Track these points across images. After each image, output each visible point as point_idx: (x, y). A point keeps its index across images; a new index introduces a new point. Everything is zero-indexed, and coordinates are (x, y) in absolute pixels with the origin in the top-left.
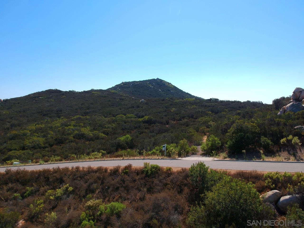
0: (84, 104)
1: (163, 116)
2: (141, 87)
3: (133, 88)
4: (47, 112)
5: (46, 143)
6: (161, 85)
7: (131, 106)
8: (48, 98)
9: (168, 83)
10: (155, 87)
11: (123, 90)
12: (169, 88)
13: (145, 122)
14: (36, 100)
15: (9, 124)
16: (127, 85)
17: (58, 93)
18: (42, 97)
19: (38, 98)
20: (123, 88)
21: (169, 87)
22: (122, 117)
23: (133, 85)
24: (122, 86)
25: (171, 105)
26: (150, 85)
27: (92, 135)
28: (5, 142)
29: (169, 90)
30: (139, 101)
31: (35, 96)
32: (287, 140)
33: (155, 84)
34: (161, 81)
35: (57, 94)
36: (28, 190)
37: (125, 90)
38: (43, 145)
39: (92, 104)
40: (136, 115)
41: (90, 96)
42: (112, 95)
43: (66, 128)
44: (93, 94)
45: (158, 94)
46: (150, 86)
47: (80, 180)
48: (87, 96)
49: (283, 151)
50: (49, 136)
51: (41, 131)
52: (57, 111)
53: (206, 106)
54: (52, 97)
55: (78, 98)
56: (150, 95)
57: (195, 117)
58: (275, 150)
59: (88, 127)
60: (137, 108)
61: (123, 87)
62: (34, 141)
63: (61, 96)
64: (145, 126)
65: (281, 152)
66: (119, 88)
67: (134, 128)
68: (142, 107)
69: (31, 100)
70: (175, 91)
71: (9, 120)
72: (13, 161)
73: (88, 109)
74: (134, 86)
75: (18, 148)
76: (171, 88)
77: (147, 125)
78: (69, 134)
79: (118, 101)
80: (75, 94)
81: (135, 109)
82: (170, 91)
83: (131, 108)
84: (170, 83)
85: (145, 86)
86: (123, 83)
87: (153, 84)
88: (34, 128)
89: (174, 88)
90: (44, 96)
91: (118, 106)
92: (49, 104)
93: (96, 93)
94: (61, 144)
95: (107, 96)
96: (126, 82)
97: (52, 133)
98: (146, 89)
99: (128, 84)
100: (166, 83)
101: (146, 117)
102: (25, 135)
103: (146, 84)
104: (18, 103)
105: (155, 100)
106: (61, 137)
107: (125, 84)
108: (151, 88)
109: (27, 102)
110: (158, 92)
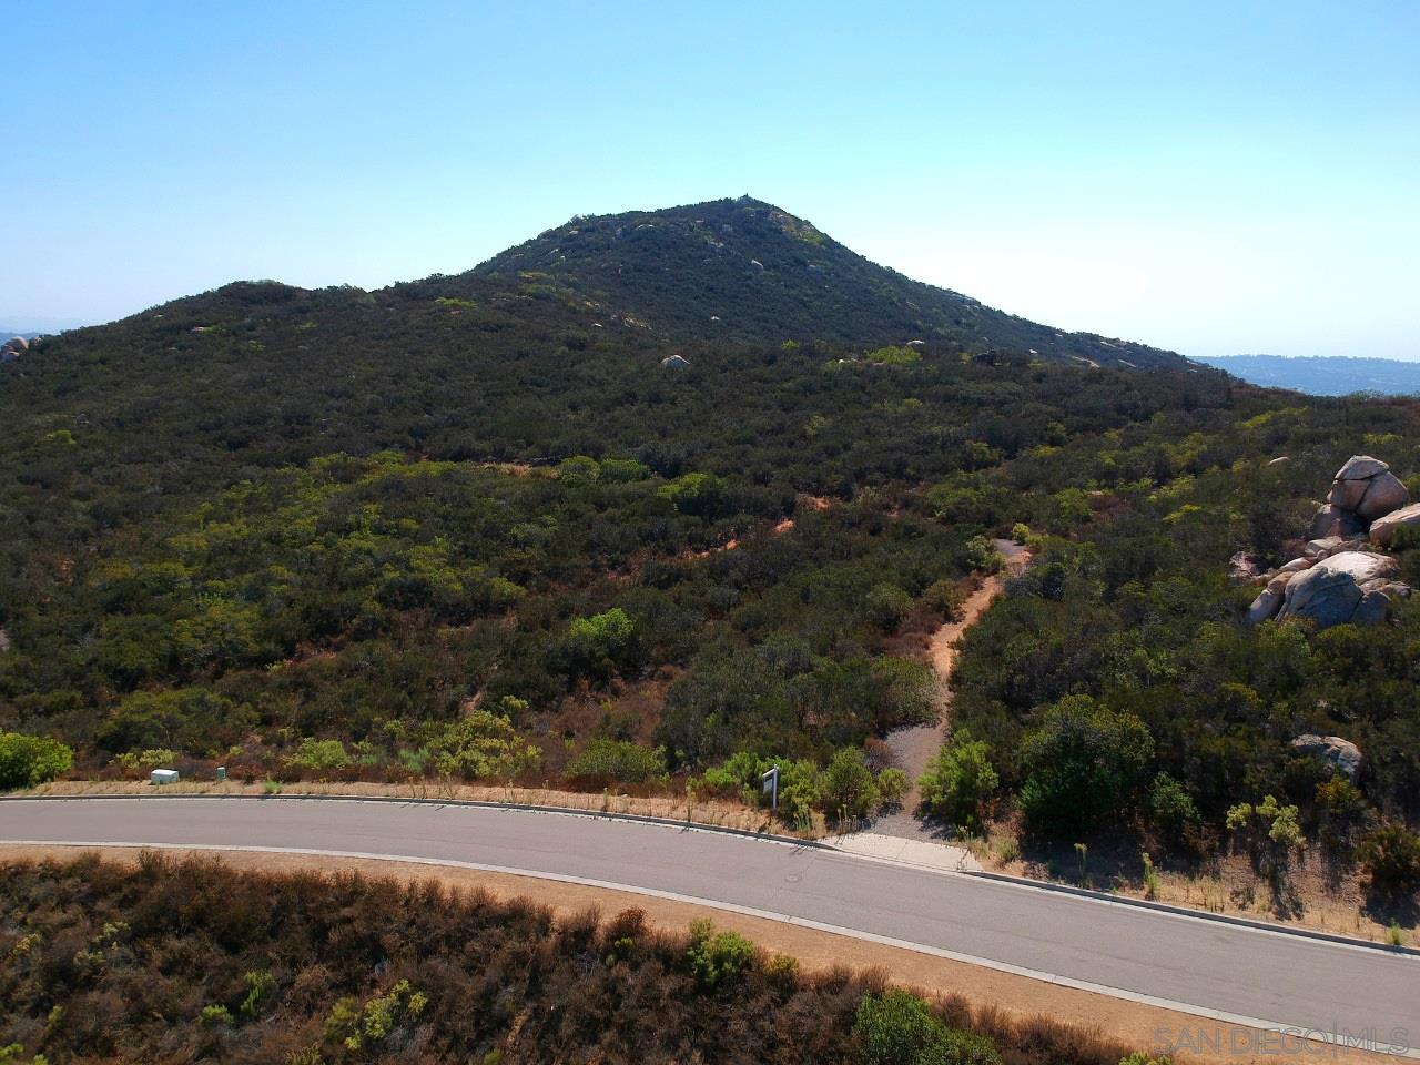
0: (406, 376)
1: (769, 465)
2: (667, 247)
3: (629, 251)
4: (246, 428)
5: (267, 636)
6: (763, 236)
7: (620, 394)
8: (234, 333)
9: (796, 219)
10: (730, 243)
11: (579, 262)
12: (802, 249)
13: (689, 505)
14: (183, 343)
15: (83, 505)
16: (596, 234)
17: (276, 300)
18: (208, 326)
19: (188, 330)
20: (578, 252)
21: (802, 242)
22: (584, 468)
23: (625, 233)
24: (571, 238)
25: (807, 389)
26: (706, 238)
27: (458, 586)
28: (87, 628)
29: (800, 263)
30: (660, 360)
31: (173, 321)
32: (1254, 819)
33: (731, 229)
34: (764, 210)
35: (276, 309)
36: (252, 987)
37: (590, 264)
38: (254, 648)
39: (442, 374)
40: (646, 459)
41: (427, 322)
42: (530, 305)
43: (341, 542)
44: (444, 310)
45: (748, 286)
46: (706, 243)
47: (447, 957)
48: (415, 321)
49: (1236, 853)
50: (275, 589)
51: (235, 560)
52: (288, 421)
53: (966, 400)
54: (252, 328)
55: (374, 337)
56: (711, 289)
57: (912, 473)
58: (1203, 845)
59: (439, 540)
60: (650, 407)
61: (580, 246)
62: (215, 629)
63: (296, 324)
64: (687, 526)
65: (1225, 855)
66: (562, 251)
67: (638, 539)
68: (673, 402)
69: (160, 344)
70: (830, 265)
71: (78, 482)
72: (148, 756)
73: (428, 408)
74: (633, 241)
75: (149, 666)
76: (808, 246)
77: (696, 525)
78: (358, 583)
79: (559, 353)
80: (357, 307)
81: (641, 413)
82: (806, 266)
83: (619, 402)
84: (808, 223)
85: (683, 239)
86: (576, 222)
87: (721, 228)
88: (202, 543)
89: (823, 247)
90: (216, 324)
91: (565, 390)
92: (243, 376)
93: (455, 306)
94: (328, 636)
95: (509, 326)
96: (591, 218)
97: (287, 575)
98: (690, 256)
99: (603, 228)
100: (787, 223)
101: (694, 480)
102: (167, 584)
103: (691, 229)
104: (103, 361)
105: (734, 360)
106: (326, 604)
107: (587, 230)
108: (713, 249)
109: (140, 353)
110: (747, 273)
